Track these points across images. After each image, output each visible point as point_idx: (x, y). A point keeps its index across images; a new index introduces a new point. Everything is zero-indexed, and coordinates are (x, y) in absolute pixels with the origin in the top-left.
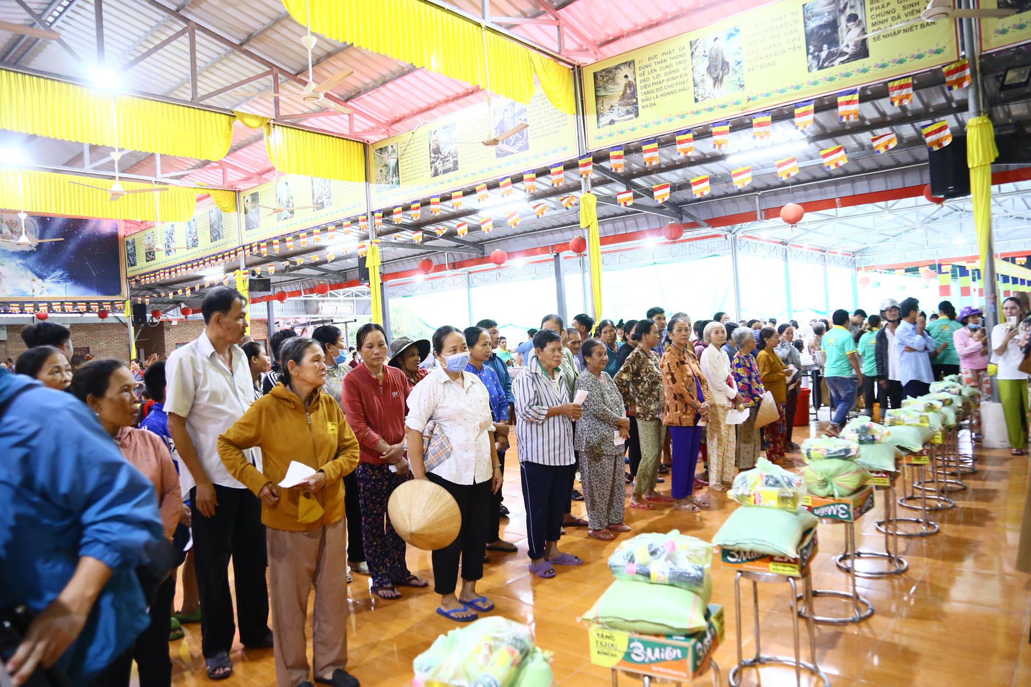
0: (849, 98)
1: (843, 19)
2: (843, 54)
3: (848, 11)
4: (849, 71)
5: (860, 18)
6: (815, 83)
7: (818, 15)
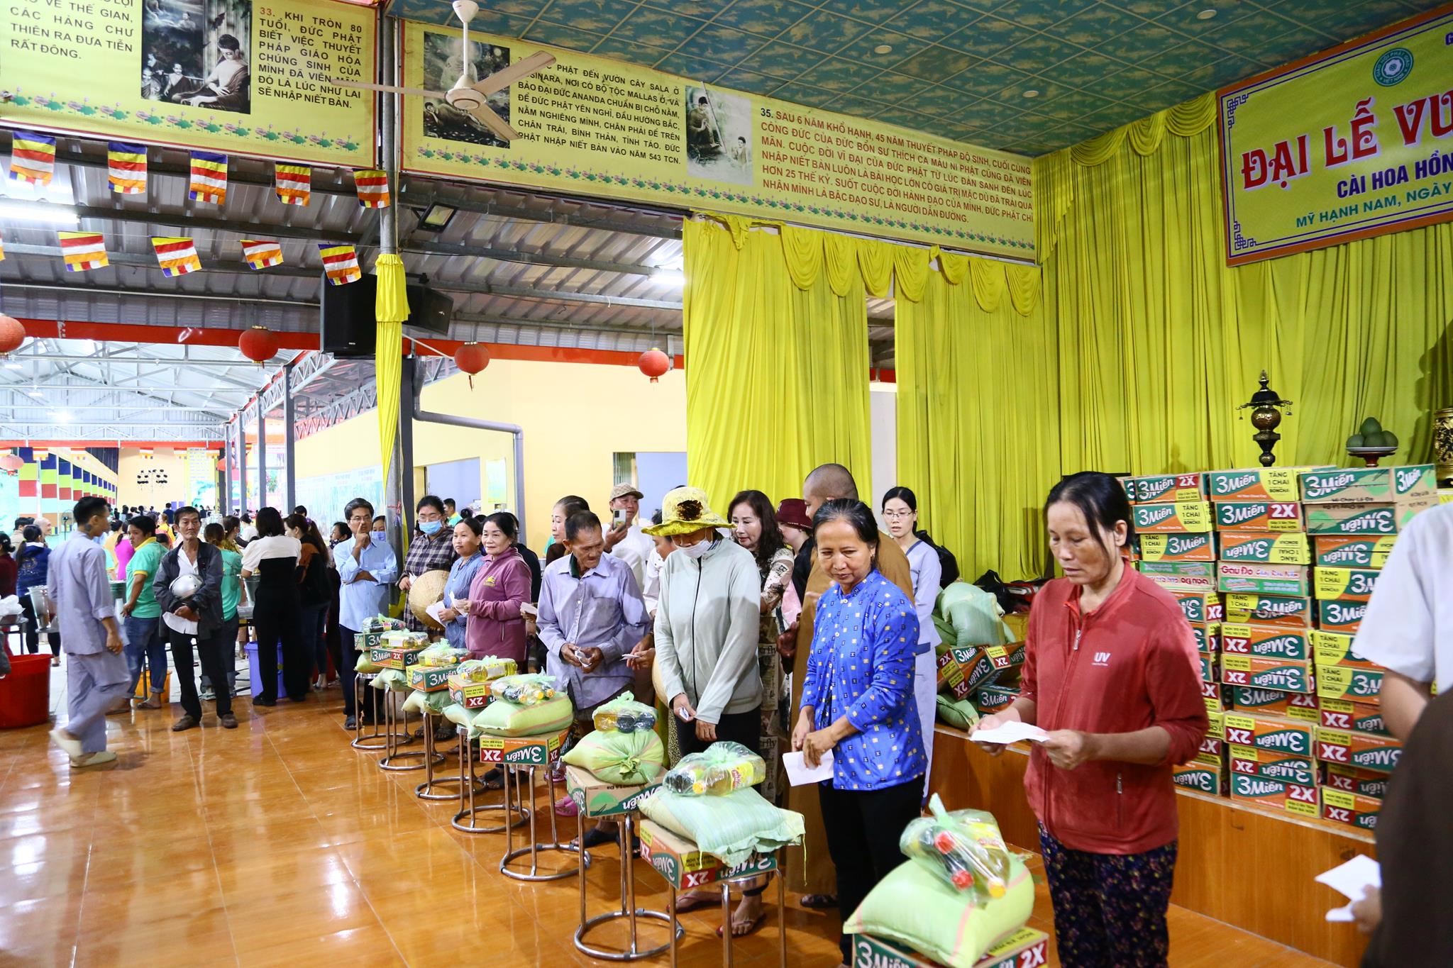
0: (210, 165)
1: (213, 38)
2: (207, 91)
3: (224, 29)
4: (216, 122)
5: (241, 47)
6: (152, 120)
7: (170, 9)
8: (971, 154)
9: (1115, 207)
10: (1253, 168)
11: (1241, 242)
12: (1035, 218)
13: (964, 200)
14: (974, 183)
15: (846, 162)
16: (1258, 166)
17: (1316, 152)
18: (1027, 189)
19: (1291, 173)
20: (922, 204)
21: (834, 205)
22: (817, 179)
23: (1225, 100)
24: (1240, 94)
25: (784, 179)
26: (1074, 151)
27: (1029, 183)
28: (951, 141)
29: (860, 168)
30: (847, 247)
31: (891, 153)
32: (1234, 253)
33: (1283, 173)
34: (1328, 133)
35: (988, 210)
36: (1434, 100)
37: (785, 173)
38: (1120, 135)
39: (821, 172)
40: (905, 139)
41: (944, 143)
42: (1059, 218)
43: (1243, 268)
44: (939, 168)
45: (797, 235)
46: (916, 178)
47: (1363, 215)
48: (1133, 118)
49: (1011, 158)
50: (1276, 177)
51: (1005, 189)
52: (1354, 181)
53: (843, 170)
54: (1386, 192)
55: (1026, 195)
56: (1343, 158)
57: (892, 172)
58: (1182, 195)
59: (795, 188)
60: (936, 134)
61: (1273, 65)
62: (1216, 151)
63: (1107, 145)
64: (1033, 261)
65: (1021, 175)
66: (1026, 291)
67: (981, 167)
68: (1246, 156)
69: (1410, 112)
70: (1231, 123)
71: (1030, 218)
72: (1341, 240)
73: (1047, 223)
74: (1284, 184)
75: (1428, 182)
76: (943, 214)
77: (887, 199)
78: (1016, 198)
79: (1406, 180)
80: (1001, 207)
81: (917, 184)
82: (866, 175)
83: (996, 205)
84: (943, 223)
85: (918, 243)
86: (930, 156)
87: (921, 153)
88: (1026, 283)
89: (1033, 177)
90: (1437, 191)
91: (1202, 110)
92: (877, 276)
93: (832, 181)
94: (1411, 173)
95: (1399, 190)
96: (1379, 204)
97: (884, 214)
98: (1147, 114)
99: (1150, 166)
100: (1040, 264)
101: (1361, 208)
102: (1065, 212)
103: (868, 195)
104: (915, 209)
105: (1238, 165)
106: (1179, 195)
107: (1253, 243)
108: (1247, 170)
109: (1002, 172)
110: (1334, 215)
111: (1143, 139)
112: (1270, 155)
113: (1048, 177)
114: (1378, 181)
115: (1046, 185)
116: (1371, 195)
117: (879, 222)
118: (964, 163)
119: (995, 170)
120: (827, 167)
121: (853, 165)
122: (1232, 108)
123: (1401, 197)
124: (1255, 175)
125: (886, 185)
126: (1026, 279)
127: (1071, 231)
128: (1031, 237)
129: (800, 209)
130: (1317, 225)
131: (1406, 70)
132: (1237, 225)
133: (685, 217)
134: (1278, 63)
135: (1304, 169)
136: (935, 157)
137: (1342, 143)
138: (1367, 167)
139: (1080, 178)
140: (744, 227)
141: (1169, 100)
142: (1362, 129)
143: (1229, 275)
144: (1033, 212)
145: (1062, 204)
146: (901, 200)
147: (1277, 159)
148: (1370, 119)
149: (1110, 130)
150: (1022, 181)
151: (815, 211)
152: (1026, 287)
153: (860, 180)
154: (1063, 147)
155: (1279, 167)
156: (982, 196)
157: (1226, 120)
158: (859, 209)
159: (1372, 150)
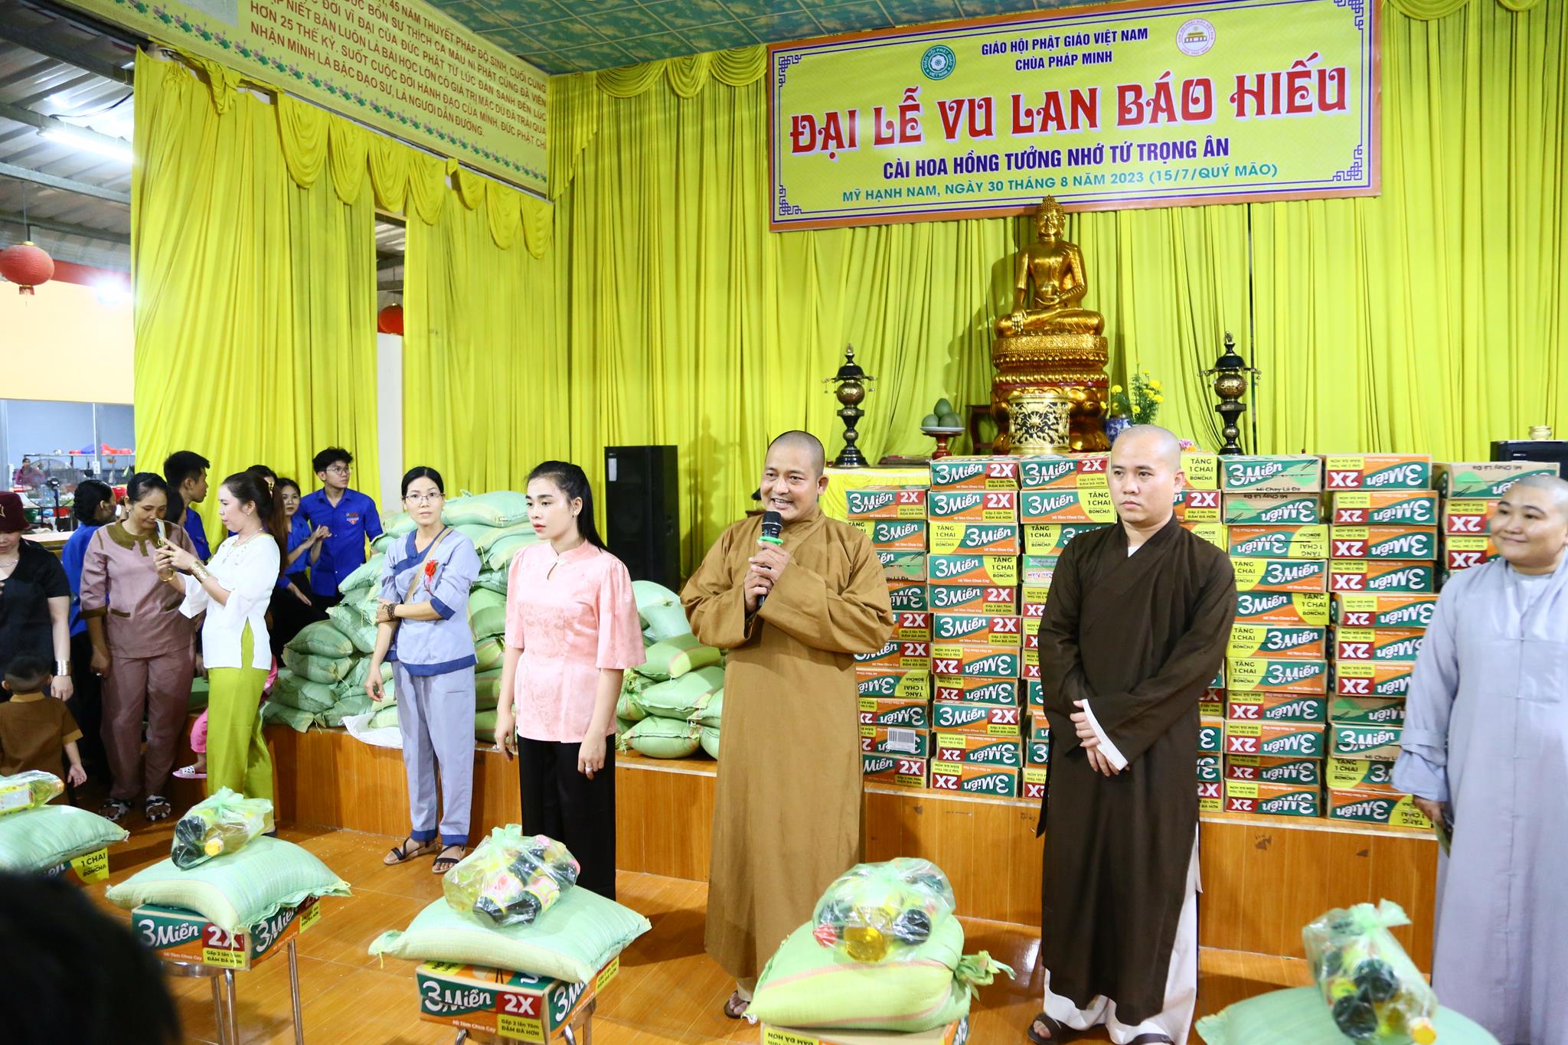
8: (490, 54)
9: (645, 149)
10: (802, 133)
11: (785, 207)
12: (548, 145)
13: (480, 108)
14: (490, 90)
15: (353, 26)
16: (807, 131)
17: (865, 128)
18: (543, 110)
19: (840, 145)
20: (438, 103)
21: (339, 80)
22: (319, 39)
23: (777, 56)
24: (793, 53)
25: (279, 30)
26: (599, 76)
27: (544, 103)
28: (469, 32)
29: (372, 38)
30: (357, 142)
31: (406, 28)
32: (778, 218)
33: (832, 144)
34: (878, 111)
35: (505, 127)
36: (972, 102)
37: (280, 20)
38: (656, 69)
39: (324, 31)
40: (423, 15)
41: (462, 32)
42: (578, 151)
43: (785, 235)
44: (456, 62)
45: (298, 110)
46: (433, 68)
47: (905, 199)
48: (675, 53)
49: (530, 71)
50: (825, 147)
51: (522, 106)
52: (899, 164)
53: (351, 35)
54: (927, 181)
55: (541, 117)
56: (890, 140)
57: (406, 54)
58: (723, 147)
59: (292, 45)
60: (456, 18)
61: (829, 31)
62: (764, 107)
63: (642, 77)
64: (543, 196)
65: (537, 92)
66: (539, 230)
67: (499, 73)
68: (795, 119)
69: (951, 109)
70: (782, 82)
71: (543, 145)
72: (883, 221)
73: (563, 152)
74: (832, 155)
75: (964, 178)
76: (459, 122)
77: (401, 87)
78: (532, 119)
79: (946, 173)
80: (518, 126)
81: (432, 76)
82: (376, 50)
83: (511, 122)
84: (459, 132)
85: (431, 151)
86: (448, 45)
87: (437, 37)
88: (539, 220)
89: (548, 97)
90: (970, 189)
91: (753, 60)
92: (389, 184)
93: (338, 46)
94: (950, 166)
95: (939, 181)
96: (921, 192)
97: (397, 106)
98: (691, 52)
99: (689, 110)
100: (554, 201)
101: (904, 192)
102: (585, 145)
103: (381, 77)
104: (428, 107)
105: (787, 127)
106: (720, 147)
107: (798, 210)
108: (796, 134)
109: (520, 84)
110: (879, 195)
111: (684, 79)
112: (821, 123)
113: (566, 101)
114: (922, 168)
115: (563, 110)
116: (914, 181)
117: (390, 115)
118: (482, 62)
119: (513, 80)
120: (332, 26)
121: (362, 32)
122: (784, 65)
123: (941, 189)
124: (804, 140)
125: (401, 69)
126: (540, 215)
127: (590, 168)
128: (544, 169)
129: (298, 75)
130: (863, 202)
131: (950, 68)
132: (782, 190)
133: (138, 49)
134: (836, 31)
135: (852, 144)
136: (454, 48)
137: (890, 125)
138: (909, 153)
139: (605, 110)
140: (230, 83)
141: (718, 42)
142: (909, 115)
143: (770, 239)
144: (546, 138)
145: (582, 135)
146: (415, 92)
147: (827, 129)
148: (916, 108)
149: (647, 61)
150: (538, 99)
151: (316, 83)
152: (539, 224)
153: (372, 55)
154: (591, 69)
155: (828, 137)
156: (499, 109)
157: (777, 78)
158: (369, 93)
159: (917, 138)
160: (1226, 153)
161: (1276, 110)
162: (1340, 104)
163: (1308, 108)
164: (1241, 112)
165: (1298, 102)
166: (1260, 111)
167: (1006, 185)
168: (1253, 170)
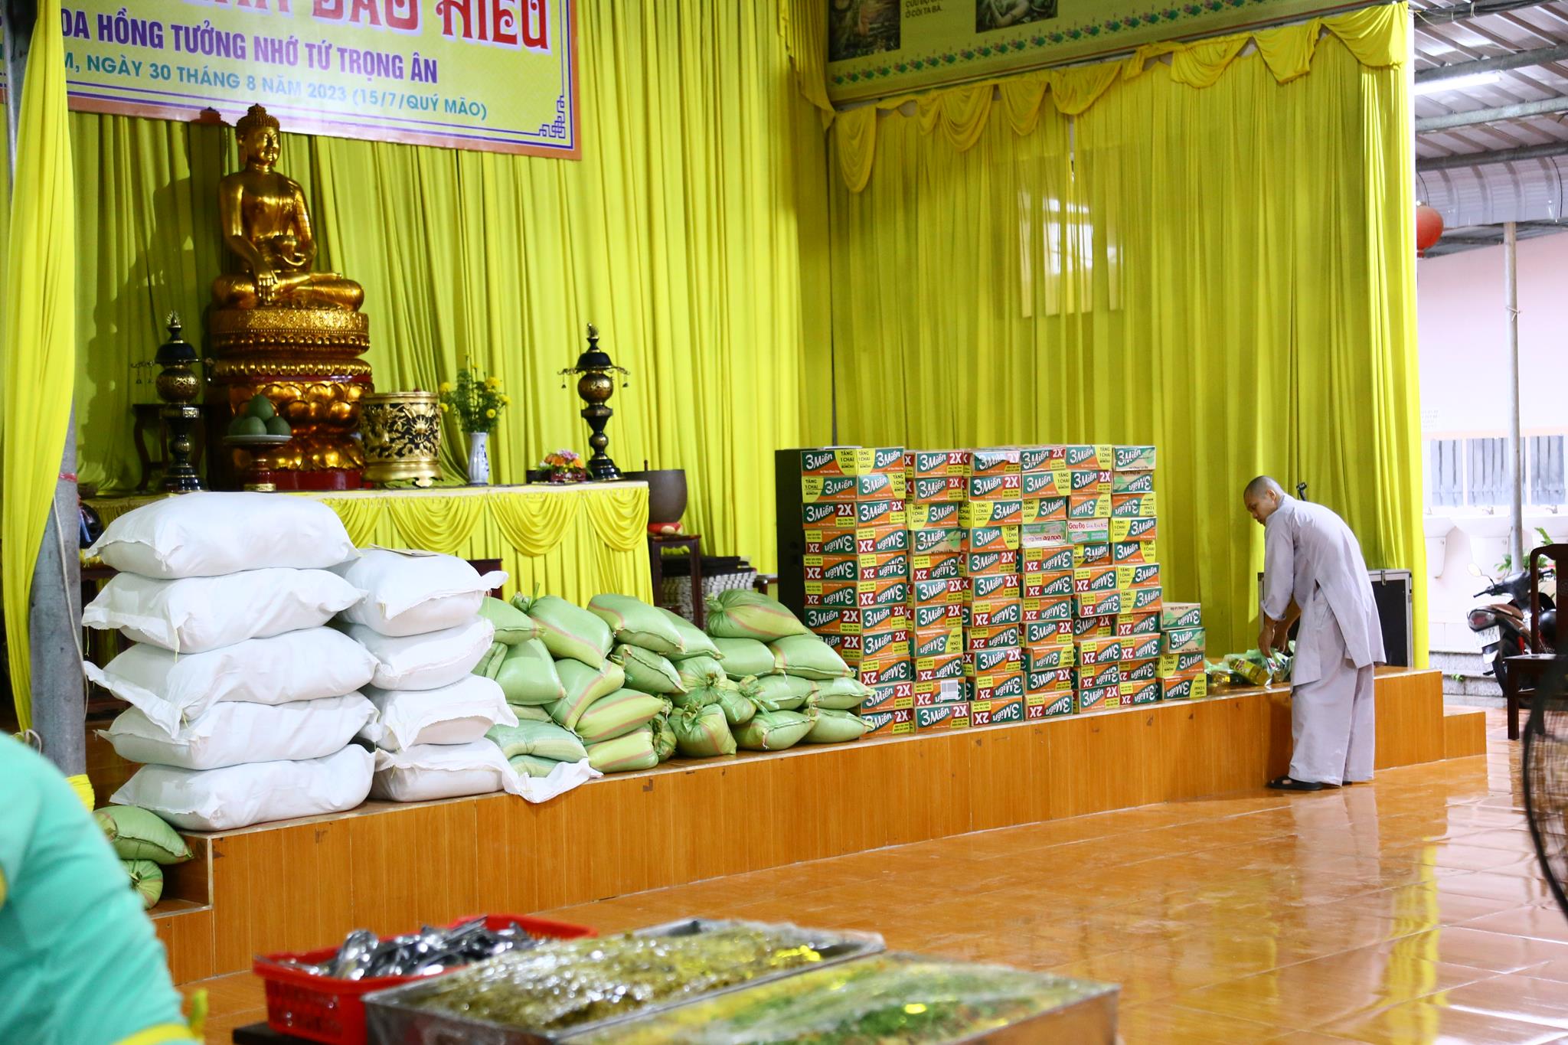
75: (114, 50)
79: (87, 36)
90: (124, 68)
94: (93, 26)
123: (80, 61)
160: (434, 80)
161: (483, 35)
162: (542, 42)
163: (511, 39)
164: (448, 30)
165: (504, 30)
166: (467, 33)
167: (175, 74)
168: (463, 109)
